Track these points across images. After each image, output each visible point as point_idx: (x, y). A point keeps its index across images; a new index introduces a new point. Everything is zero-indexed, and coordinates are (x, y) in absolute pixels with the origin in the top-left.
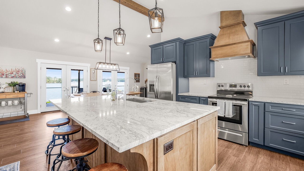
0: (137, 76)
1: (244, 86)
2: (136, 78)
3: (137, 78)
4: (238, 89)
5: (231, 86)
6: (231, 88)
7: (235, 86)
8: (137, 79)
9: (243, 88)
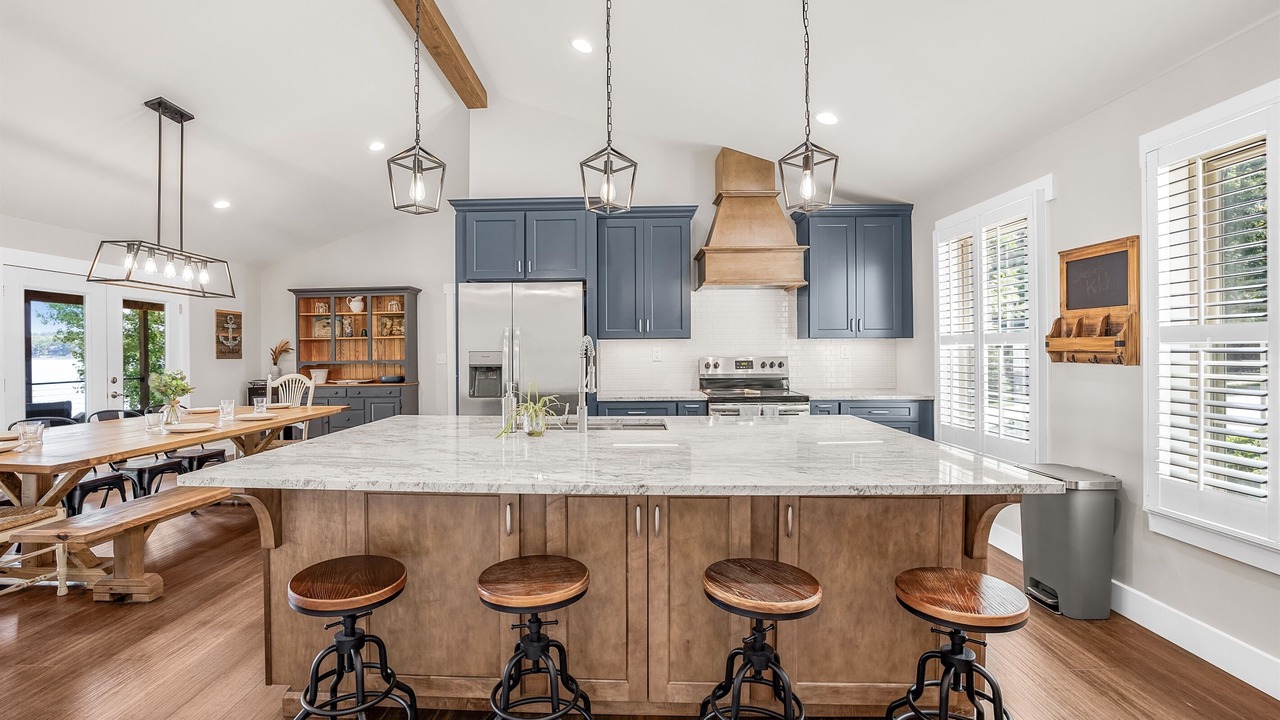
0: (231, 326)
1: (772, 365)
2: (227, 338)
3: (230, 336)
4: (756, 371)
5: (739, 365)
6: (740, 371)
7: (749, 365)
8: (230, 344)
9: (768, 371)
